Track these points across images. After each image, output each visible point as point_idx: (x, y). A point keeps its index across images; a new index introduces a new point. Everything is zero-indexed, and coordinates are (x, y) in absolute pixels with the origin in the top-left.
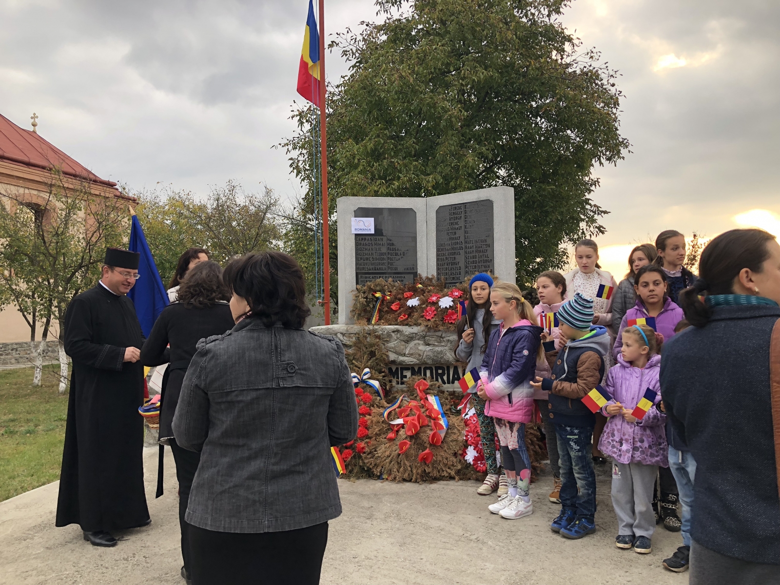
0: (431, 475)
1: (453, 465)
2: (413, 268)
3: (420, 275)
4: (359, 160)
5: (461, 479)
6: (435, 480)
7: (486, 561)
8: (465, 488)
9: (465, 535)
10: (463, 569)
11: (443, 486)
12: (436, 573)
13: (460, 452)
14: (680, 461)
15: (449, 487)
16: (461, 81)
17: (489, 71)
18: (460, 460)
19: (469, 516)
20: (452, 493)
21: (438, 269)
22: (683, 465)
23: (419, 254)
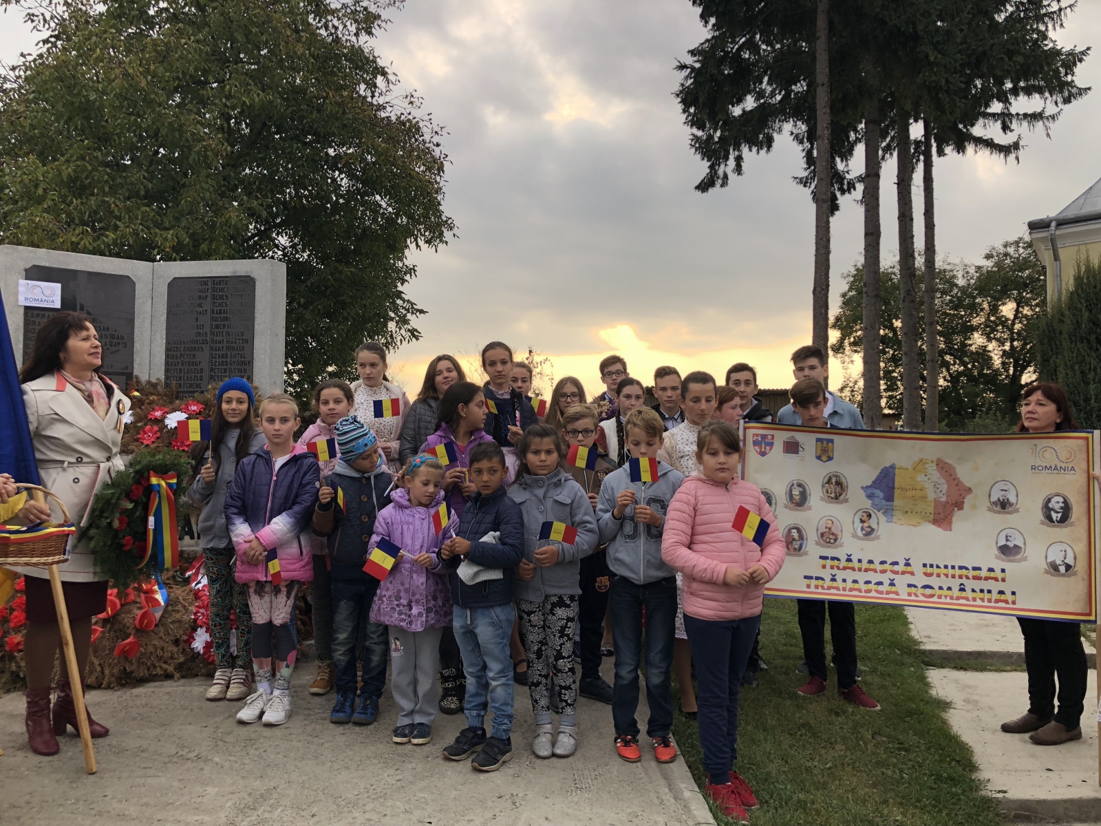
0: (134, 675)
1: (172, 658)
2: (127, 368)
3: (136, 377)
4: (45, 190)
5: (183, 677)
6: (141, 681)
7: (207, 785)
8: (188, 689)
9: (180, 753)
10: (171, 801)
11: (153, 689)
12: (127, 813)
13: (185, 637)
14: (469, 622)
15: (163, 690)
16: (224, 100)
17: (268, 94)
18: (184, 650)
19: (189, 727)
20: (166, 697)
21: (167, 370)
22: (471, 627)
23: (137, 346)
